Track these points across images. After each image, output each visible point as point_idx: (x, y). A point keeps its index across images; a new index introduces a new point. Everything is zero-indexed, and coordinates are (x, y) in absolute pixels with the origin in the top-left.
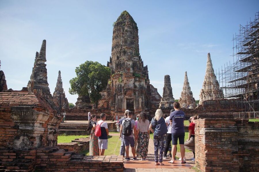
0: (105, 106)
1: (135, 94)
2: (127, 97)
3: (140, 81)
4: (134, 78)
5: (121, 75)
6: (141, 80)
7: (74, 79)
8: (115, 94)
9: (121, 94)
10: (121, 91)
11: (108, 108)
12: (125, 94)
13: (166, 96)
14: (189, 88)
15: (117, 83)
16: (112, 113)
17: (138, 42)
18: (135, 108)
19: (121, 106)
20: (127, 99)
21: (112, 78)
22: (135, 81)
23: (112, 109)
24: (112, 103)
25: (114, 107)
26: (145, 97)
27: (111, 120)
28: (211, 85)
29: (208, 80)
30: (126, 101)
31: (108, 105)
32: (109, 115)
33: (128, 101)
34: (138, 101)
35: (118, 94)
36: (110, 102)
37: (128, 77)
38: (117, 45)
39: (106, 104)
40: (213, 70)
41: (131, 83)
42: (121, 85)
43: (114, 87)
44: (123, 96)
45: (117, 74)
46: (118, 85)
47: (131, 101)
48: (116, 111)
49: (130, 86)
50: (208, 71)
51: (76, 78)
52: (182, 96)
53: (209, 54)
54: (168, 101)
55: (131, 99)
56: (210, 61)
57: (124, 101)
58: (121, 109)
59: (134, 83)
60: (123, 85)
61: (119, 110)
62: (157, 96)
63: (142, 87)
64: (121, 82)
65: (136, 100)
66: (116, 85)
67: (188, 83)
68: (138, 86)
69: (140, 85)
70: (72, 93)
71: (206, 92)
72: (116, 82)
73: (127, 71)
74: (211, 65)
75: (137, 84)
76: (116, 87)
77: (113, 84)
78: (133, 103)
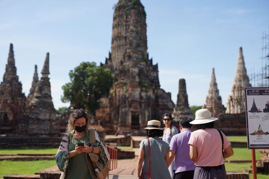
0: (107, 119)
1: (141, 106)
2: (132, 109)
3: (146, 91)
4: (141, 88)
5: (126, 84)
6: (148, 90)
7: (67, 85)
8: (119, 106)
9: (125, 107)
10: (125, 103)
11: (110, 121)
12: (130, 106)
13: (180, 105)
14: (217, 91)
15: (121, 93)
16: (115, 126)
17: (146, 32)
18: (140, 122)
19: (126, 119)
20: (132, 112)
21: (114, 87)
22: (142, 91)
23: (115, 122)
24: (115, 115)
25: (118, 120)
26: (152, 110)
27: (114, 134)
28: (241, 90)
29: (238, 83)
30: (130, 114)
31: (110, 118)
32: (112, 128)
33: (133, 114)
34: (144, 114)
35: (122, 106)
36: (112, 115)
37: (133, 87)
38: (118, 37)
39: (108, 116)
40: (245, 70)
41: (137, 93)
42: (125, 96)
43: (118, 97)
44: (127, 109)
45: (121, 83)
46: (122, 96)
47: (136, 114)
48: (119, 125)
49: (136, 97)
50: (239, 71)
51: (69, 83)
52: (207, 102)
53: (241, 49)
54: (183, 111)
55: (136, 112)
56: (242, 58)
57: (129, 115)
58: (125, 123)
59: (140, 94)
60: (127, 95)
61: (123, 124)
62: (170, 104)
63: (149, 98)
64: (126, 92)
65: (142, 113)
66: (119, 95)
67: (215, 84)
68: (144, 97)
69: (146, 96)
70: (65, 101)
71: (235, 100)
72: (119, 92)
73: (132, 80)
74: (243, 63)
75: (143, 94)
76: (119, 97)
77: (116, 94)
78: (138, 116)
